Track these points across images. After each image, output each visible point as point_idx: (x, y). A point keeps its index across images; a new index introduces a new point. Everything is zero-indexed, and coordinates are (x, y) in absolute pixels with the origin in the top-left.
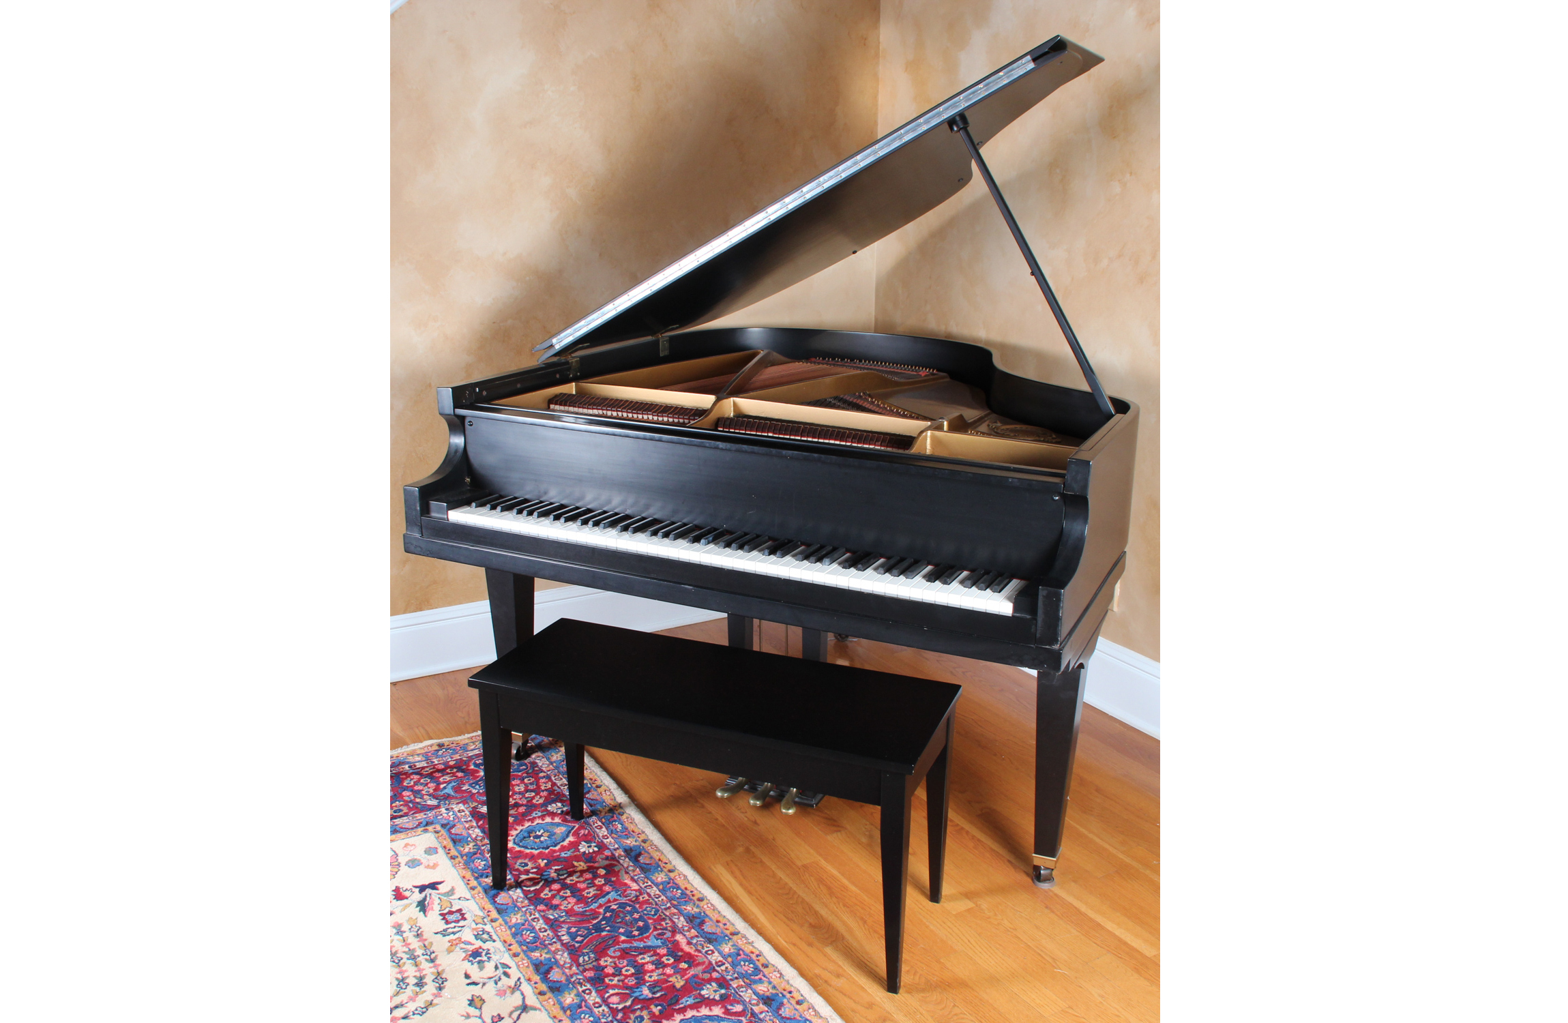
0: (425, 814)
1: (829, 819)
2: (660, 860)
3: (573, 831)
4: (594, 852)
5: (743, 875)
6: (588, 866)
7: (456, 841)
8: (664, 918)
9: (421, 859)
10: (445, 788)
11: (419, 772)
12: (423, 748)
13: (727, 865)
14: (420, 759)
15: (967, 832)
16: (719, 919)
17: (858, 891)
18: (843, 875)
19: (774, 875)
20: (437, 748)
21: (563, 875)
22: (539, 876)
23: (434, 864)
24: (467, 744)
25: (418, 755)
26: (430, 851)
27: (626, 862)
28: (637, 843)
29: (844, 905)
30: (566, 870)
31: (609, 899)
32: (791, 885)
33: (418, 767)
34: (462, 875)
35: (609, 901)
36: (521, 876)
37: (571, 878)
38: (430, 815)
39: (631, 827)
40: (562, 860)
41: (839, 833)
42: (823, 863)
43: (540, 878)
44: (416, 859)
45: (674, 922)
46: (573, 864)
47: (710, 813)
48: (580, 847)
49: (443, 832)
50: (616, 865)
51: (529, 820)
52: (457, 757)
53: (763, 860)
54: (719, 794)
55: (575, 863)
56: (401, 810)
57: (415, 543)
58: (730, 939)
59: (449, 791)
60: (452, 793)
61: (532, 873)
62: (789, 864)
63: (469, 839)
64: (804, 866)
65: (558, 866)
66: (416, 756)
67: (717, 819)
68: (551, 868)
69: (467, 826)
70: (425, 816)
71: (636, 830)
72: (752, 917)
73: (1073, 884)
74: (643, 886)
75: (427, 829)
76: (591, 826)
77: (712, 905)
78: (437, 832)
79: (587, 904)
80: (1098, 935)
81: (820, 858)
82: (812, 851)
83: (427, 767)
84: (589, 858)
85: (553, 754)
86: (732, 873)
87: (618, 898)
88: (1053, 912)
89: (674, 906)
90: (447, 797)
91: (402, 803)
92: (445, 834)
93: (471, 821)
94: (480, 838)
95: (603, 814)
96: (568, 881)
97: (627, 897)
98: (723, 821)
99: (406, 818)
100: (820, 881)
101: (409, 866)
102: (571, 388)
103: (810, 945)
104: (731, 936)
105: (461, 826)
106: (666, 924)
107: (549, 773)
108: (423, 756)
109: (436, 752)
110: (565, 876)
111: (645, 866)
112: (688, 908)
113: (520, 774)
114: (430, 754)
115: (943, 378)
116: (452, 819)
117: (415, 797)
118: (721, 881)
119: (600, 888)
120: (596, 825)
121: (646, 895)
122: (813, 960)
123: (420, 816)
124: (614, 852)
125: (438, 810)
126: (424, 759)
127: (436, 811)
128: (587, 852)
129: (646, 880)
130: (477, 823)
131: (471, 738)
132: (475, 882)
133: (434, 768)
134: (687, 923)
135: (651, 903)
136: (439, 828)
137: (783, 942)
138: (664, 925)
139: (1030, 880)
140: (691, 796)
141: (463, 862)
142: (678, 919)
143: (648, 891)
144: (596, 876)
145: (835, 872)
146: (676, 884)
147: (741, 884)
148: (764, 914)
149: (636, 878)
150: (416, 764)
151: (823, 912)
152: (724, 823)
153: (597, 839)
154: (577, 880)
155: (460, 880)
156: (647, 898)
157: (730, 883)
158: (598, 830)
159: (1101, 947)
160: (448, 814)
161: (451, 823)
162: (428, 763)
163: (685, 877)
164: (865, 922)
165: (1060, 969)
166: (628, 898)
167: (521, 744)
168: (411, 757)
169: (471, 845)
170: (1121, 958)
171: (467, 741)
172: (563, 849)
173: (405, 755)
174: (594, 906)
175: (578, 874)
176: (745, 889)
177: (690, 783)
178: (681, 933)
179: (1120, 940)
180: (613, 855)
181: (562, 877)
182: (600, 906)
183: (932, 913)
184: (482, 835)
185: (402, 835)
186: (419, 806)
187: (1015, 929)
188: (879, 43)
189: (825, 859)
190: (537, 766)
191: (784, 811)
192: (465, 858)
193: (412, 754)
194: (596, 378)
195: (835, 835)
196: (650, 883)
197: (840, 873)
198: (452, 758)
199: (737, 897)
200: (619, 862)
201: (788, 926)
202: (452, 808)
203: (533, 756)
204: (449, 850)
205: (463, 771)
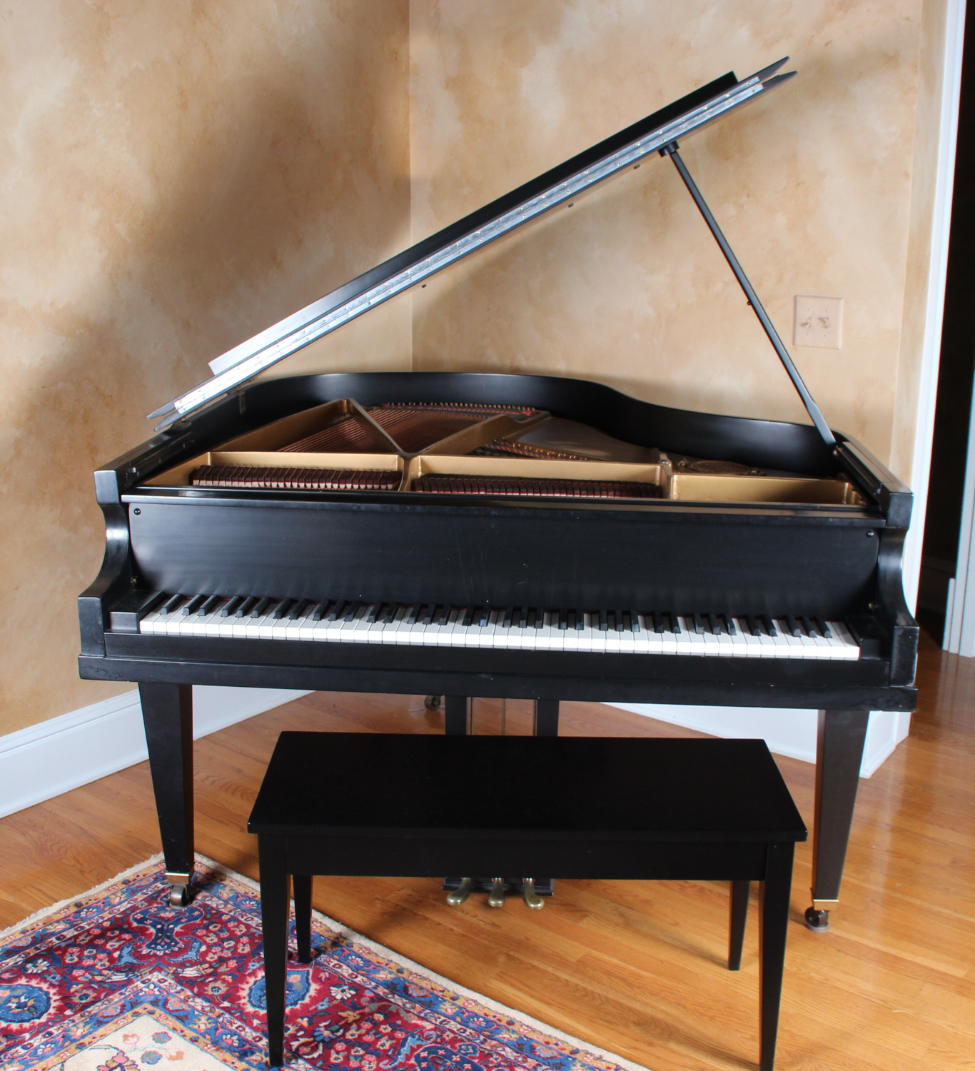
0: (121, 994)
1: (565, 905)
2: (432, 989)
3: (310, 977)
4: (353, 996)
5: (524, 984)
6: (359, 1014)
7: (183, 1017)
8: (488, 1054)
9: (157, 1050)
10: (121, 957)
11: (74, 942)
12: (59, 912)
13: (501, 977)
14: (63, 927)
15: (710, 891)
16: (547, 1039)
17: (652, 976)
18: (625, 961)
19: (558, 979)
20: (75, 909)
21: (338, 1031)
22: (311, 1039)
23: (177, 1052)
24: (108, 897)
25: (58, 921)
26: (160, 1038)
27: (397, 1000)
28: (393, 976)
29: (652, 994)
30: (337, 1023)
31: (411, 1047)
32: (584, 985)
33: (68, 937)
34: (221, 1059)
35: (413, 1050)
36: (292, 1043)
37: (350, 1032)
38: (127, 993)
39: (374, 960)
40: (322, 1014)
41: (587, 918)
42: (596, 954)
43: (315, 1040)
44: (150, 1052)
45: (503, 1056)
46: (341, 1016)
47: (439, 924)
48: (333, 994)
49: (158, 1011)
50: (390, 1006)
51: (250, 975)
52: (107, 915)
53: (534, 964)
54: (452, 901)
55: (343, 1014)
56: (87, 996)
57: (96, 666)
58: (574, 1059)
59: (127, 959)
60: (135, 961)
61: (301, 1036)
62: (563, 963)
63: (196, 1013)
64: (579, 961)
65: (326, 1021)
66: (56, 924)
67: (451, 930)
68: (319, 1027)
69: (182, 997)
70: (123, 996)
71: (381, 961)
72: (571, 1029)
73: (844, 922)
74: (438, 1023)
75: (136, 1013)
76: (326, 966)
77: (527, 1026)
78: (151, 1013)
79: (392, 1059)
80: (902, 967)
81: (589, 949)
82: (575, 943)
83: (80, 935)
84: (354, 1004)
85: (220, 890)
86: (513, 985)
87: (419, 1042)
88: (847, 954)
89: (488, 1037)
90: (130, 968)
91: (81, 986)
92: (162, 1012)
93: (182, 990)
94: (208, 1009)
95: (329, 949)
96: (348, 1036)
97: (429, 1039)
98: (459, 930)
99: (99, 1004)
100: (608, 973)
101: (148, 1063)
102: (207, 459)
103: (651, 1044)
104: (573, 1056)
105: (176, 999)
106: (496, 1059)
107: (232, 914)
108: (64, 921)
109: (77, 915)
110: (342, 1031)
111: (423, 999)
112: (505, 1036)
113: (198, 921)
114: (71, 918)
115: (546, 416)
116: (157, 993)
117: (93, 975)
118: (509, 997)
119: (391, 1036)
120: (332, 964)
121: (448, 1033)
122: (666, 1061)
123: (116, 997)
124: (376, 991)
125: (133, 985)
126: (68, 926)
127: (131, 987)
128: (345, 998)
129: (436, 1015)
130: (192, 991)
131: (108, 889)
132: (243, 1063)
133: (90, 935)
134: (517, 1053)
135: (462, 1041)
136: (150, 1008)
137: (622, 1048)
138: (495, 1061)
139: (803, 928)
140: (404, 909)
141: (209, 1042)
142: (504, 1050)
143: (447, 1026)
144: (376, 1025)
145: (615, 961)
146: (472, 1012)
147: (532, 996)
148: (579, 1023)
149: (422, 1015)
150: (64, 933)
151: (636, 1006)
152: (462, 932)
153: (346, 980)
154: (358, 1033)
155: (223, 1065)
156: (452, 1035)
157: (520, 998)
158: (339, 970)
159: (915, 979)
160: (148, 987)
161: (160, 997)
162: (76, 930)
163: (475, 1001)
164: (684, 1007)
165: (896, 1009)
166: (432, 1040)
167: (185, 886)
168: (50, 927)
169: (204, 1019)
170: (939, 985)
171: (105, 894)
172: (315, 1000)
173: (41, 925)
174: (401, 1059)
175: (354, 1026)
176: (540, 1000)
177: (393, 895)
178: (519, 1065)
179: (926, 968)
180: (377, 995)
181: (339, 1034)
182: (408, 1057)
183: (740, 981)
184: (208, 1004)
185: (111, 1026)
186: (106, 985)
187: (827, 980)
188: (409, 57)
189: (595, 949)
190: (213, 908)
191: (532, 905)
192: (208, 1037)
193: (49, 921)
194: (225, 445)
195: (585, 920)
196: (443, 1018)
197: (620, 960)
198: (102, 918)
199: (539, 1011)
200: (391, 1002)
201: (613, 1030)
202: (149, 980)
203: (199, 897)
204: (182, 1031)
205: (127, 931)
